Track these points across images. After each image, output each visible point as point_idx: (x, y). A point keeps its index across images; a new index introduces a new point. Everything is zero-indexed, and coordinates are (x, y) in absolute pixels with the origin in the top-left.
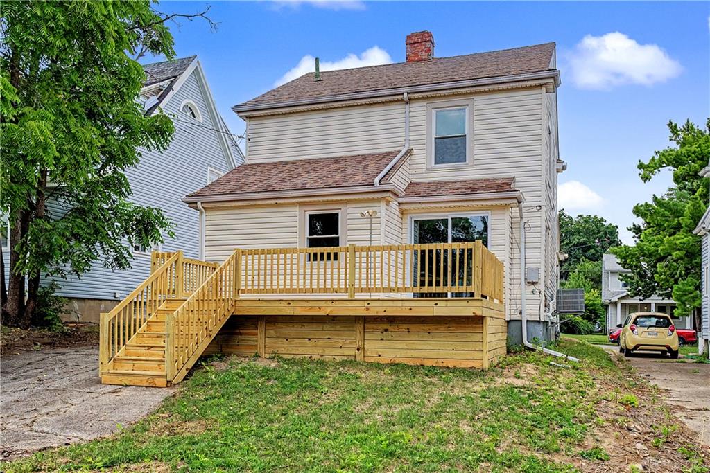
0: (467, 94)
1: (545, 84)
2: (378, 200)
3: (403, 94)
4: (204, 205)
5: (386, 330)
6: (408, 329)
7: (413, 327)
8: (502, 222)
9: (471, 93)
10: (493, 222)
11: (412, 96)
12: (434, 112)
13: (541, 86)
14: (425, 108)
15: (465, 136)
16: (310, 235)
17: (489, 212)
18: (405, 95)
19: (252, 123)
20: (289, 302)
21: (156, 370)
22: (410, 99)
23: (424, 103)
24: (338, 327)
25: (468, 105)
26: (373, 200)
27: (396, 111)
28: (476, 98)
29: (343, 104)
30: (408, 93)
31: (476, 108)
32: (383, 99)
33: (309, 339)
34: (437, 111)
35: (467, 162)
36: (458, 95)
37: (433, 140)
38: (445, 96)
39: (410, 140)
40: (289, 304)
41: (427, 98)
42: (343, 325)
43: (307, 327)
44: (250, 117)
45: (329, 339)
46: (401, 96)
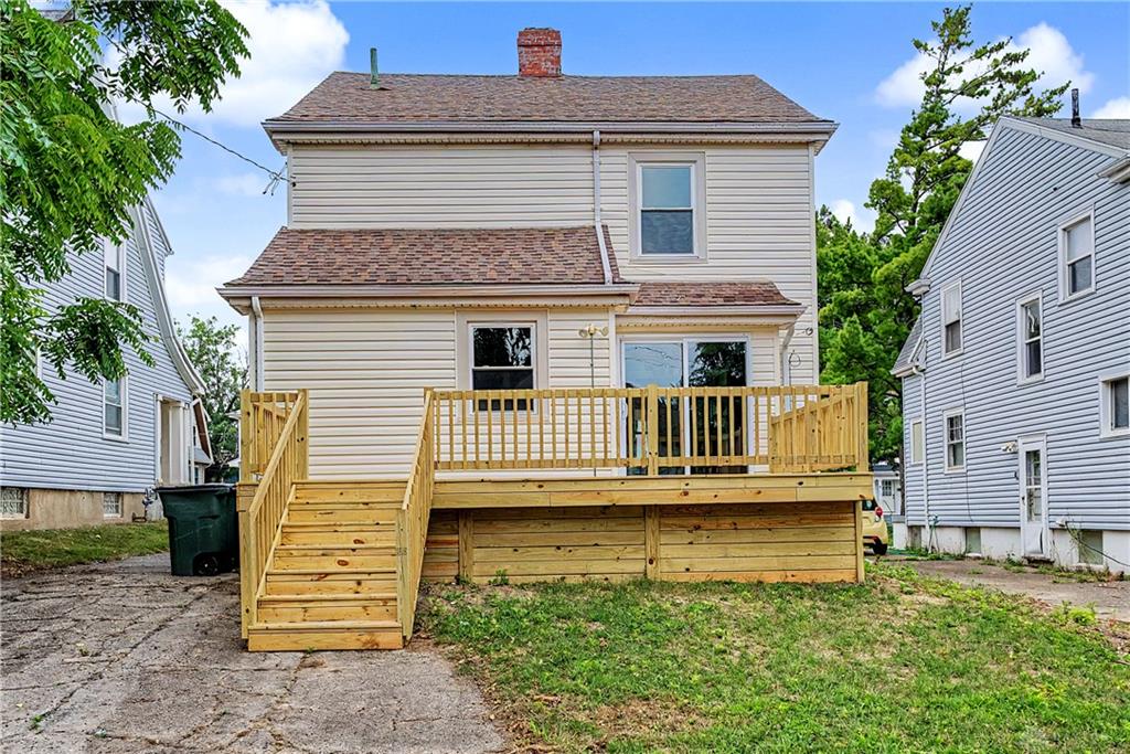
0: (695, 144)
1: (814, 142)
2: (606, 309)
3: (592, 133)
4: (267, 303)
5: (698, 528)
6: (735, 524)
7: (741, 522)
8: (770, 351)
9: (701, 144)
10: (754, 351)
11: (606, 137)
12: (639, 168)
13: (807, 144)
14: (624, 160)
15: (691, 211)
16: (476, 365)
17: (749, 335)
18: (597, 134)
19: (301, 154)
20: (541, 483)
21: (358, 618)
22: (601, 142)
23: (623, 152)
24: (612, 525)
25: (695, 162)
26: (595, 309)
27: (578, 159)
28: (709, 152)
29: (482, 137)
30: (601, 133)
31: (708, 167)
32: (554, 137)
33: (559, 548)
34: (643, 168)
35: (696, 253)
36: (680, 144)
37: (639, 213)
38: (658, 143)
39: (601, 210)
40: (541, 486)
41: (629, 143)
42: (623, 521)
43: (556, 527)
44: (295, 144)
45: (596, 545)
46: (590, 136)
